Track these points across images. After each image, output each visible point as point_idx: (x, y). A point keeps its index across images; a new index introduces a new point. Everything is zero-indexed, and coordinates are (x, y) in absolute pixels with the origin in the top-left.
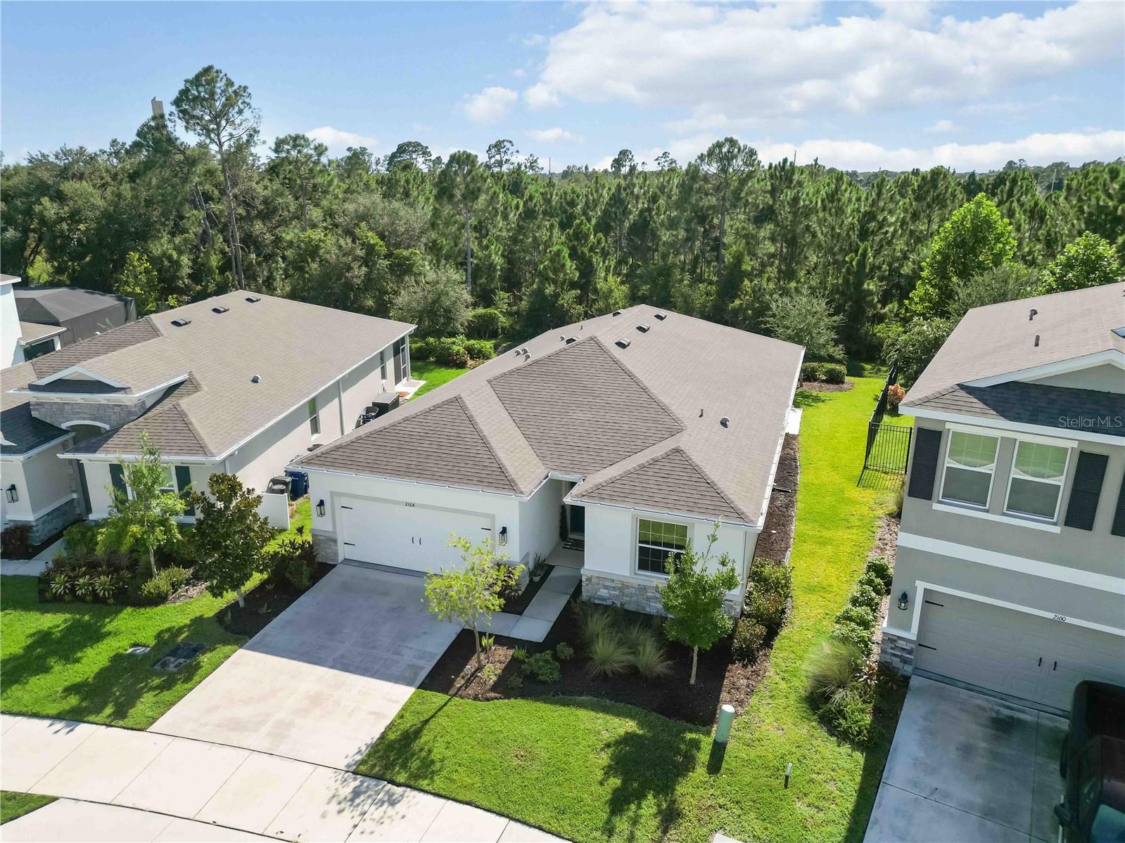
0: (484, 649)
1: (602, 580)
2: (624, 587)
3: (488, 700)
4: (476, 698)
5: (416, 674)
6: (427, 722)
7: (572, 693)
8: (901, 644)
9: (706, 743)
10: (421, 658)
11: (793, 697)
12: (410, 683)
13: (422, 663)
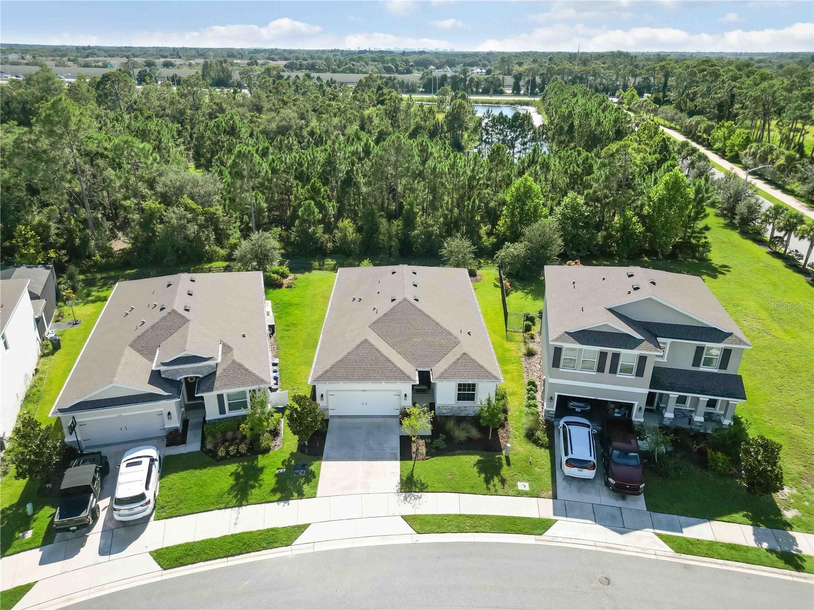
0: (414, 442)
1: (444, 407)
2: (452, 408)
3: (427, 459)
4: (423, 460)
5: (396, 456)
6: (412, 471)
7: (454, 451)
8: (551, 412)
9: (503, 457)
10: (393, 450)
11: (522, 436)
12: (396, 460)
13: (395, 451)
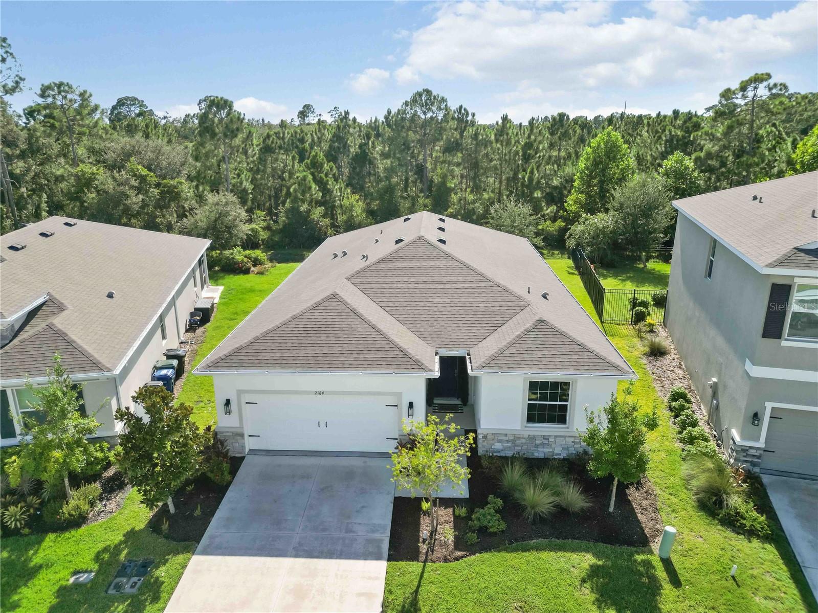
0: (427, 513)
1: (496, 435)
2: (516, 438)
3: (457, 559)
4: (446, 560)
5: (379, 548)
6: (416, 592)
7: (523, 539)
8: (752, 452)
9: (656, 560)
10: (373, 531)
11: (689, 507)
12: (378, 558)
13: (377, 536)
